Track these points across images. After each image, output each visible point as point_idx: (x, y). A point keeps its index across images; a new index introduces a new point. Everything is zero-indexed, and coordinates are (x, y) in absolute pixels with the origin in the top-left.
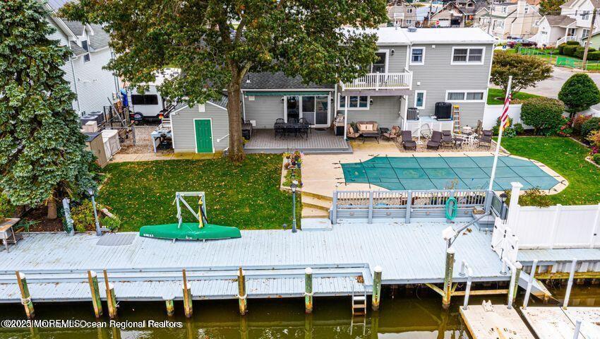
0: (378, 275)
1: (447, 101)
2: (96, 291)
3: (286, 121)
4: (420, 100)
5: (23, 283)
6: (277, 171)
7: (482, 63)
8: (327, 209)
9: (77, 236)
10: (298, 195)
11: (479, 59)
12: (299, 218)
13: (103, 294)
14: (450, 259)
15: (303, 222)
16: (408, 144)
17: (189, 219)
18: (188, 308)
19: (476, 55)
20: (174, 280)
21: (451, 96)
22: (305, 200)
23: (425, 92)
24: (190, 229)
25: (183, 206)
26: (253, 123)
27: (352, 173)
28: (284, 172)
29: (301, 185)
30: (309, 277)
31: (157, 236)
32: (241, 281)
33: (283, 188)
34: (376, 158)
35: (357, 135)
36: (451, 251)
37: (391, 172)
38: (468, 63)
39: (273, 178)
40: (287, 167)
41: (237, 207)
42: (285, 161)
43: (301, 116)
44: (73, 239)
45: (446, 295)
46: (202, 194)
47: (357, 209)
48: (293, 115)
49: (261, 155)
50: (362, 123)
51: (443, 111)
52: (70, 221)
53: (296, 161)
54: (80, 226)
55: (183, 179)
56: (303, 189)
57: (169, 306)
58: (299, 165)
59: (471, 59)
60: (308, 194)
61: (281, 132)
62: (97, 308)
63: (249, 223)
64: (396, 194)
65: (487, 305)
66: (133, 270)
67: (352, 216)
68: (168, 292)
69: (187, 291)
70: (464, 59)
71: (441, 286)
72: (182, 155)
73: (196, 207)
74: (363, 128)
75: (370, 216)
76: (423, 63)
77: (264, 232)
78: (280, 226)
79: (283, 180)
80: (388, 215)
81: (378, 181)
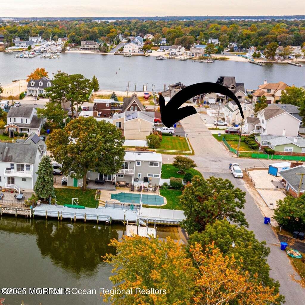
0: (111, 217)
1: (148, 177)
2: (59, 215)
3: (99, 179)
4: (139, 175)
5: (46, 212)
6: (94, 194)
7: (158, 167)
8: (104, 205)
9: (51, 205)
10: (98, 201)
11: (158, 165)
12: (98, 206)
13: (60, 216)
14: (125, 216)
15: (99, 207)
16: (132, 189)
17: (74, 204)
18: (75, 220)
19: (156, 164)
20: (73, 215)
21: (149, 175)
22: (100, 202)
23: (141, 173)
24: (75, 206)
25: (73, 201)
26: (89, 178)
27: (113, 196)
28: (96, 195)
29: (99, 199)
30: (98, 216)
31: (68, 207)
32: (85, 216)
33: (95, 199)
34: (122, 193)
35: (119, 185)
36: (125, 214)
37: (123, 197)
38: (154, 166)
39: (93, 196)
40: (97, 193)
41: (85, 202)
42: (97, 192)
43: (103, 178)
44: (51, 206)
45: (124, 223)
46: (78, 199)
47: (111, 205)
48: (101, 177)
49: (91, 189)
50: (121, 181)
51: (146, 180)
52: (50, 202)
53: (99, 192)
54: (52, 203)
55: (71, 194)
56: (100, 200)
57: (72, 219)
58: (100, 194)
59: (155, 165)
60: (101, 201)
61: (97, 182)
62: (58, 218)
63: (87, 206)
64: (121, 203)
65: (132, 225)
66: (65, 212)
67: (110, 207)
68: (72, 217)
69: (75, 217)
70: (153, 165)
71: (123, 221)
72: (69, 187)
73: (76, 202)
74: (121, 183)
75: (114, 207)
76: (140, 166)
77: (90, 208)
78: (94, 207)
79: (96, 197)
80: (118, 207)
81: (119, 199)
